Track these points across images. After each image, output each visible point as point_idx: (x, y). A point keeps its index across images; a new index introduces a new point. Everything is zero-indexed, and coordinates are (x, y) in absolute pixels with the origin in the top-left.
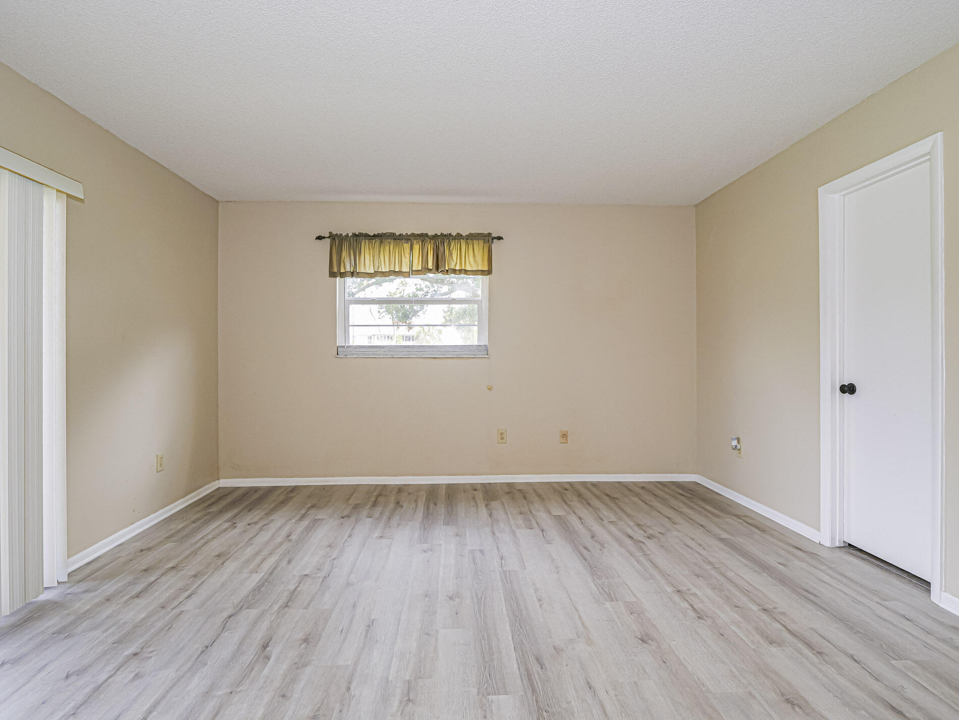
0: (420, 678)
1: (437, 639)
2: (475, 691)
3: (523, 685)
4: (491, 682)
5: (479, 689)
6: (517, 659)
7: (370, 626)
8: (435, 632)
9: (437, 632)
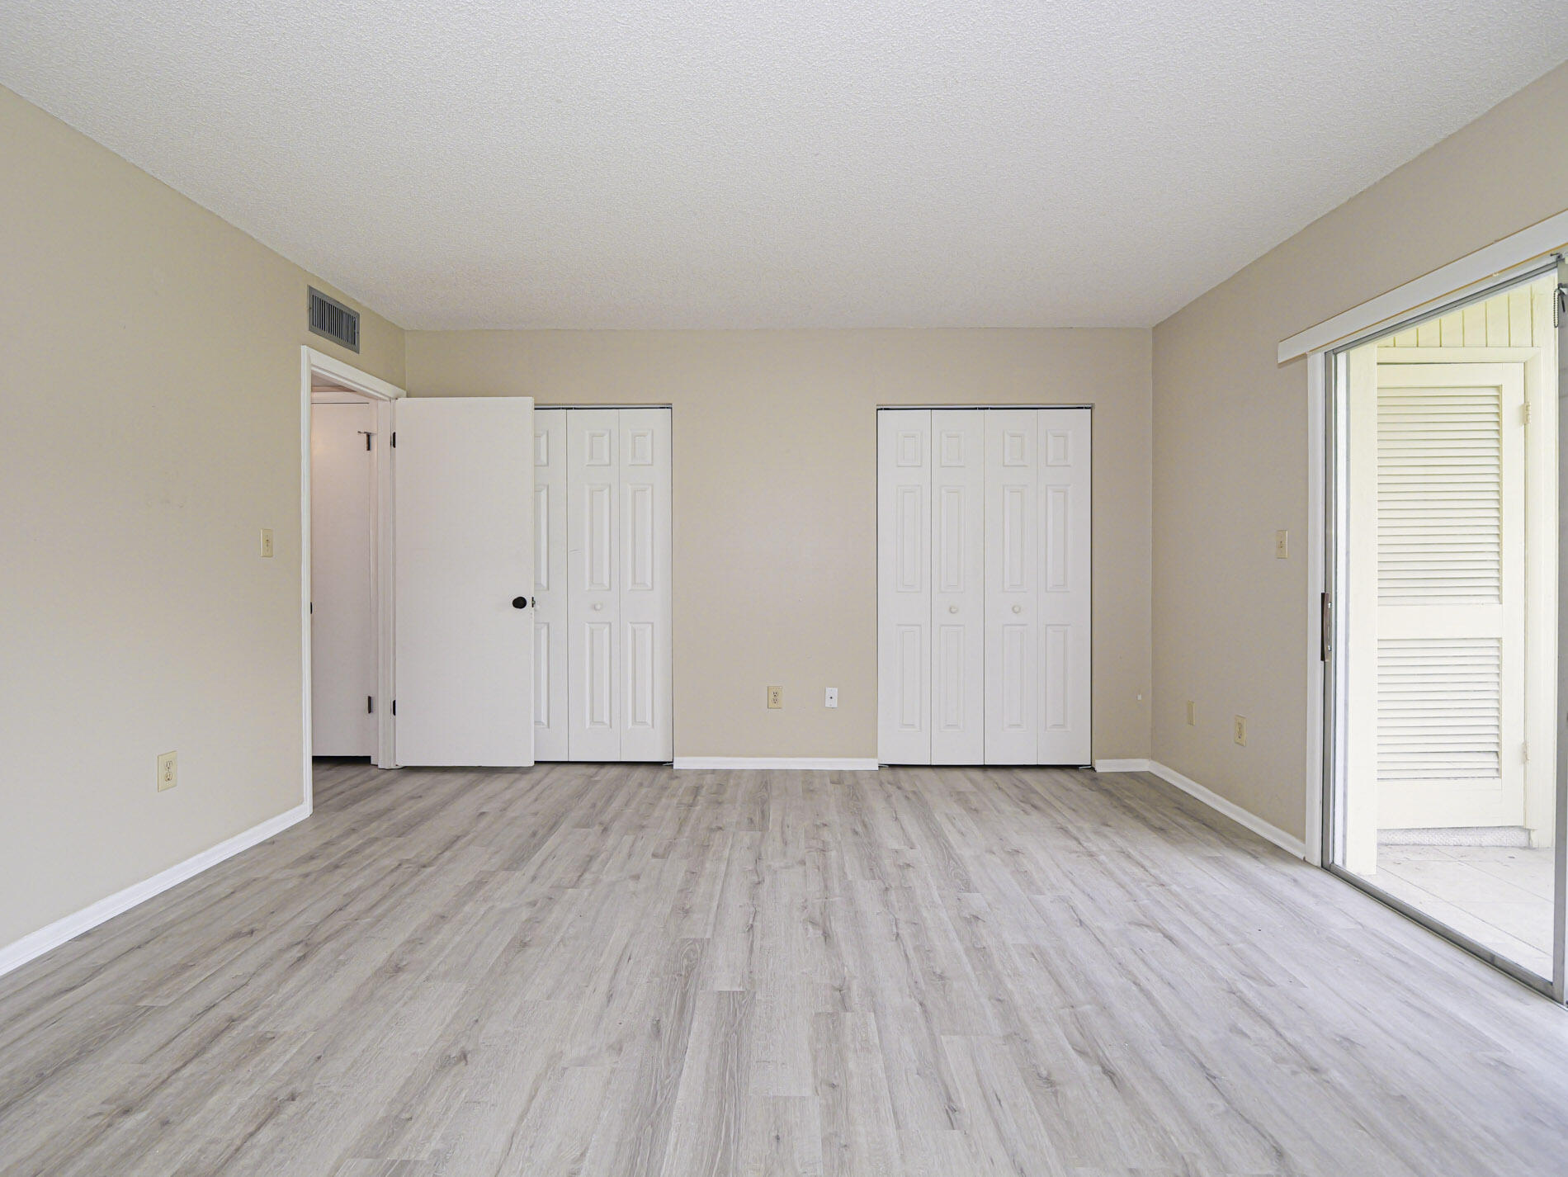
0: (832, 1014)
1: (815, 1075)
2: (758, 997)
3: (694, 1001)
4: (736, 1005)
5: (754, 997)
6: (689, 1033)
7: (951, 1110)
8: (819, 1089)
9: (817, 1091)
